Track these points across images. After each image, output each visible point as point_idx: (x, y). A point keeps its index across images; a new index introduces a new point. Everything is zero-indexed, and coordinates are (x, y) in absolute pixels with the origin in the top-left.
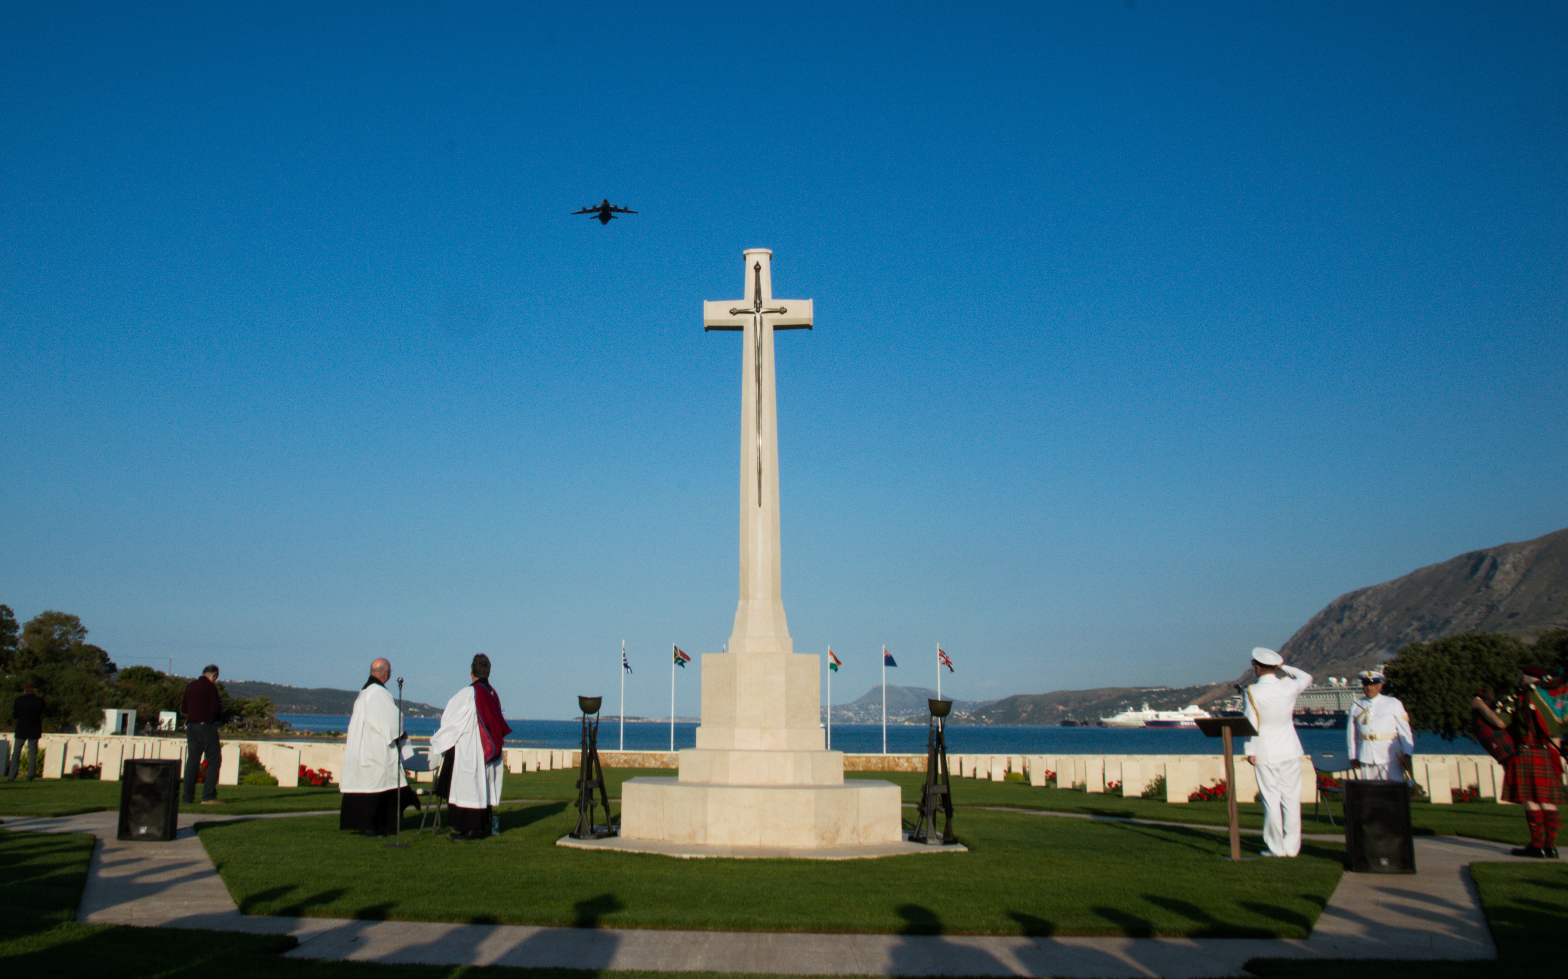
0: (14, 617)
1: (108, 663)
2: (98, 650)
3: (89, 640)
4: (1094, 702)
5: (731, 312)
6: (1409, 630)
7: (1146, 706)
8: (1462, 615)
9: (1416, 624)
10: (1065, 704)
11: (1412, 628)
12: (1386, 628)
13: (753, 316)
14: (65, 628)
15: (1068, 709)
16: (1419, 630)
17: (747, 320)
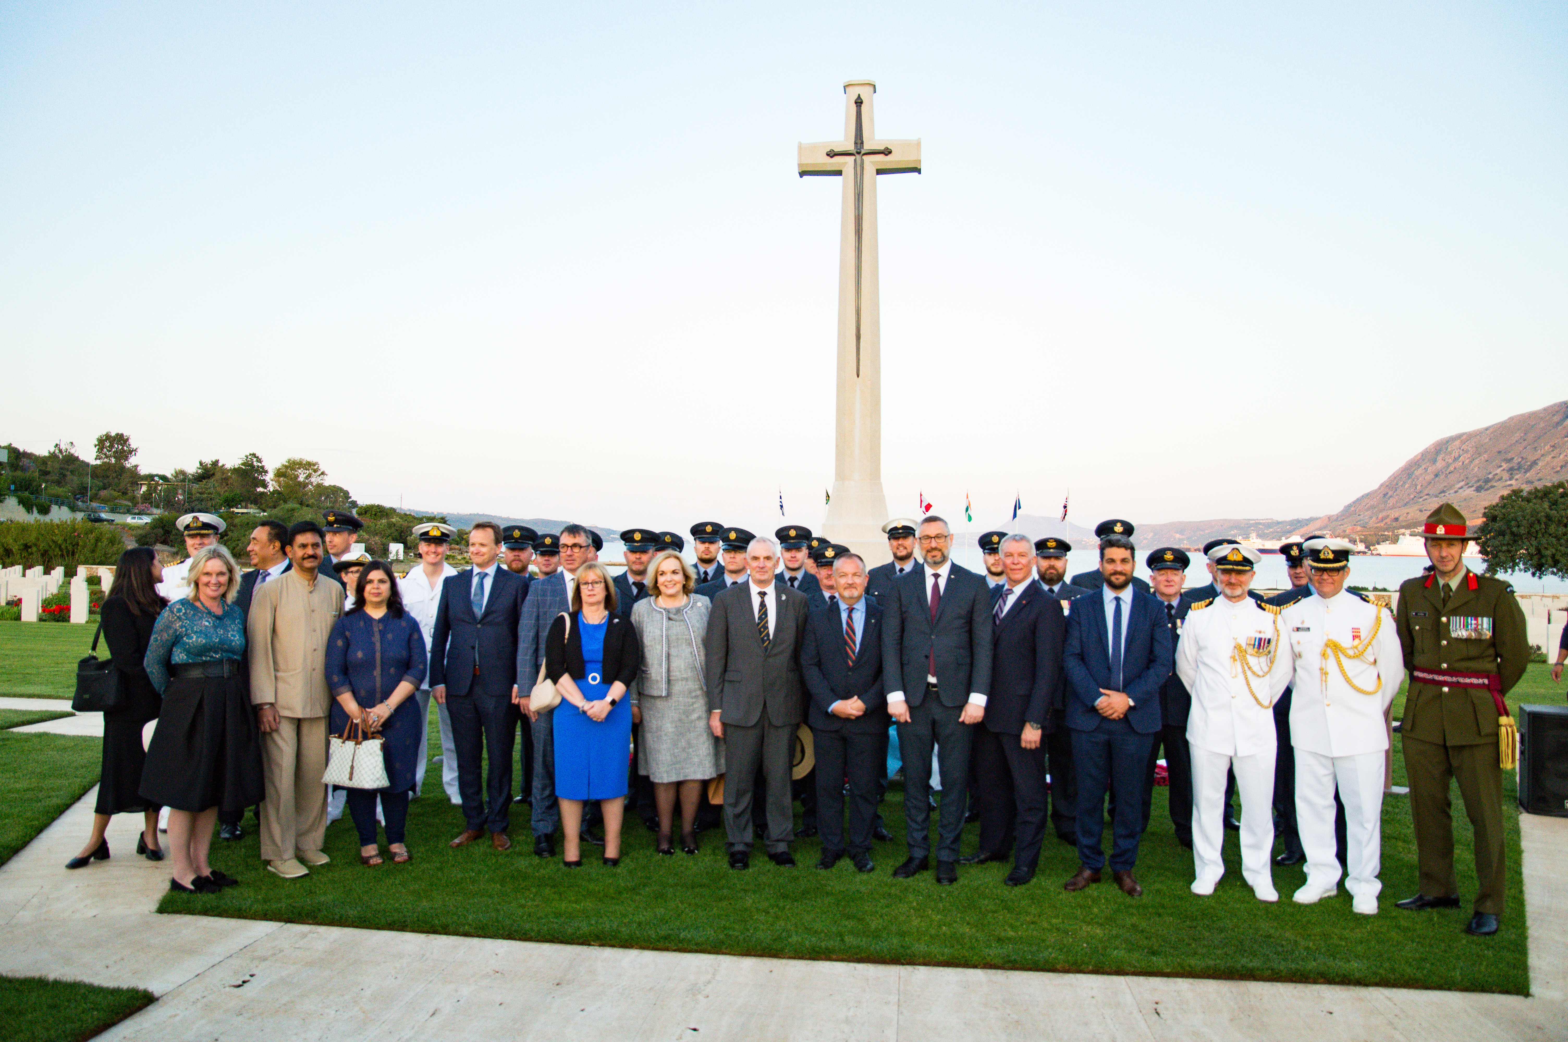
0: (263, 464)
1: (350, 500)
2: (341, 489)
3: (328, 482)
4: (1206, 531)
5: (828, 155)
6: (1499, 471)
7: (1253, 535)
8: (1548, 458)
9: (1505, 466)
10: (1181, 532)
11: (1502, 468)
12: (1476, 469)
13: (853, 158)
14: (308, 472)
15: (1183, 537)
16: (1508, 471)
17: (846, 163)
